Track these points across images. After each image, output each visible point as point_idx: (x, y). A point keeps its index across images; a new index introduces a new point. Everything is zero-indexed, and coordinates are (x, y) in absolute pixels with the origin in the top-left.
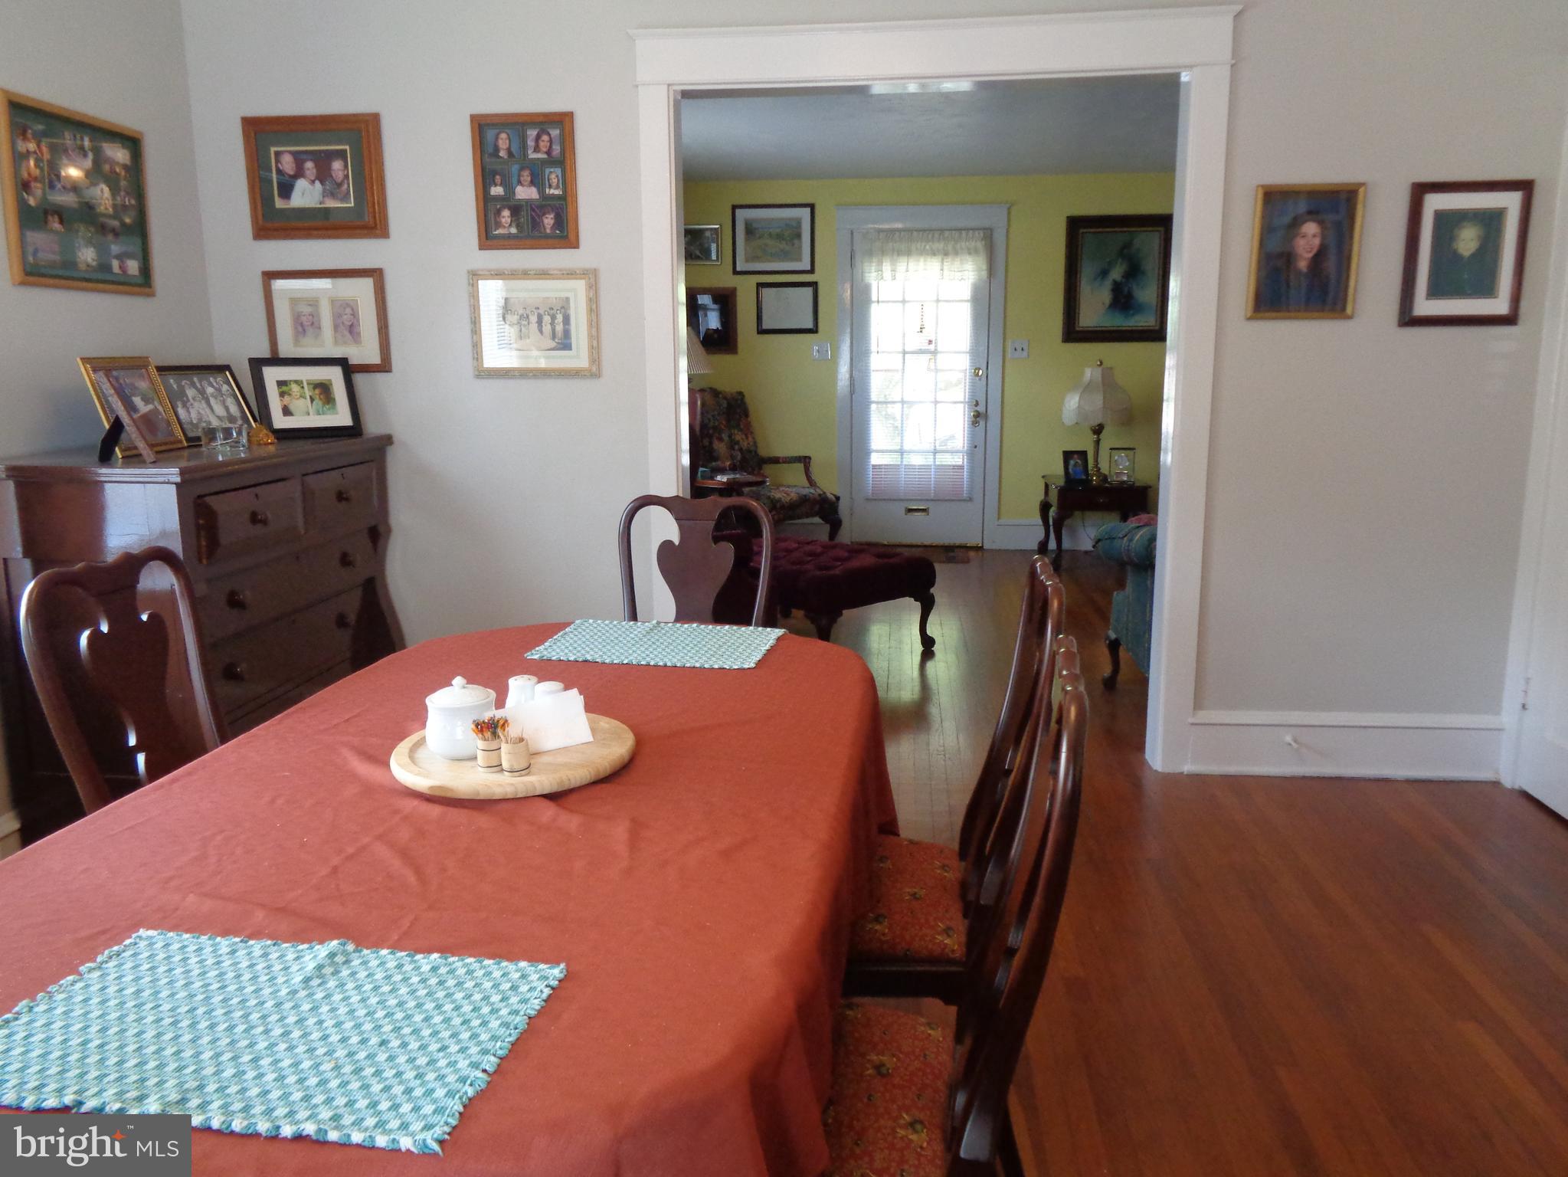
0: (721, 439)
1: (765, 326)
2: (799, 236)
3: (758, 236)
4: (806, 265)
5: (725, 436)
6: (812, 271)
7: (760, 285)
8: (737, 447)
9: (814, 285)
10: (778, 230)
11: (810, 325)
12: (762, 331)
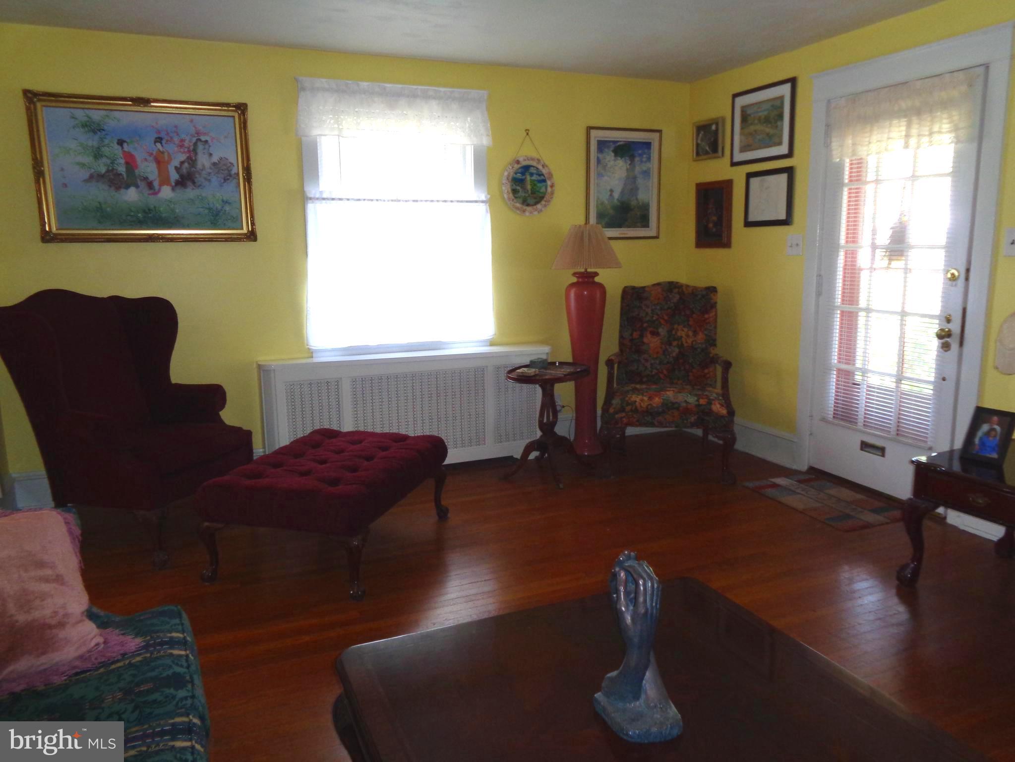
0: (655, 334)
1: (751, 218)
2: (781, 116)
3: (750, 122)
4: (784, 149)
5: (662, 331)
6: (790, 155)
7: (749, 176)
8: (675, 343)
9: (790, 171)
10: (766, 113)
11: (783, 216)
12: (748, 224)
